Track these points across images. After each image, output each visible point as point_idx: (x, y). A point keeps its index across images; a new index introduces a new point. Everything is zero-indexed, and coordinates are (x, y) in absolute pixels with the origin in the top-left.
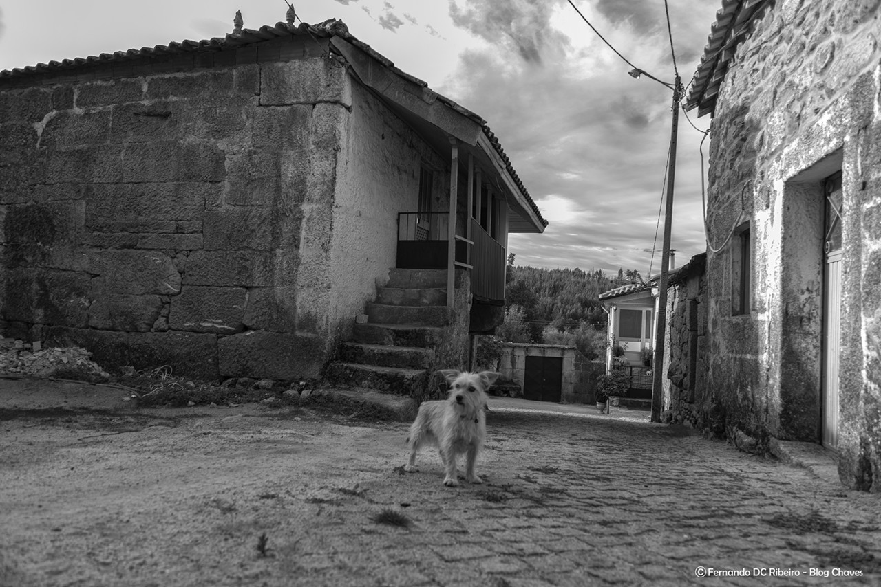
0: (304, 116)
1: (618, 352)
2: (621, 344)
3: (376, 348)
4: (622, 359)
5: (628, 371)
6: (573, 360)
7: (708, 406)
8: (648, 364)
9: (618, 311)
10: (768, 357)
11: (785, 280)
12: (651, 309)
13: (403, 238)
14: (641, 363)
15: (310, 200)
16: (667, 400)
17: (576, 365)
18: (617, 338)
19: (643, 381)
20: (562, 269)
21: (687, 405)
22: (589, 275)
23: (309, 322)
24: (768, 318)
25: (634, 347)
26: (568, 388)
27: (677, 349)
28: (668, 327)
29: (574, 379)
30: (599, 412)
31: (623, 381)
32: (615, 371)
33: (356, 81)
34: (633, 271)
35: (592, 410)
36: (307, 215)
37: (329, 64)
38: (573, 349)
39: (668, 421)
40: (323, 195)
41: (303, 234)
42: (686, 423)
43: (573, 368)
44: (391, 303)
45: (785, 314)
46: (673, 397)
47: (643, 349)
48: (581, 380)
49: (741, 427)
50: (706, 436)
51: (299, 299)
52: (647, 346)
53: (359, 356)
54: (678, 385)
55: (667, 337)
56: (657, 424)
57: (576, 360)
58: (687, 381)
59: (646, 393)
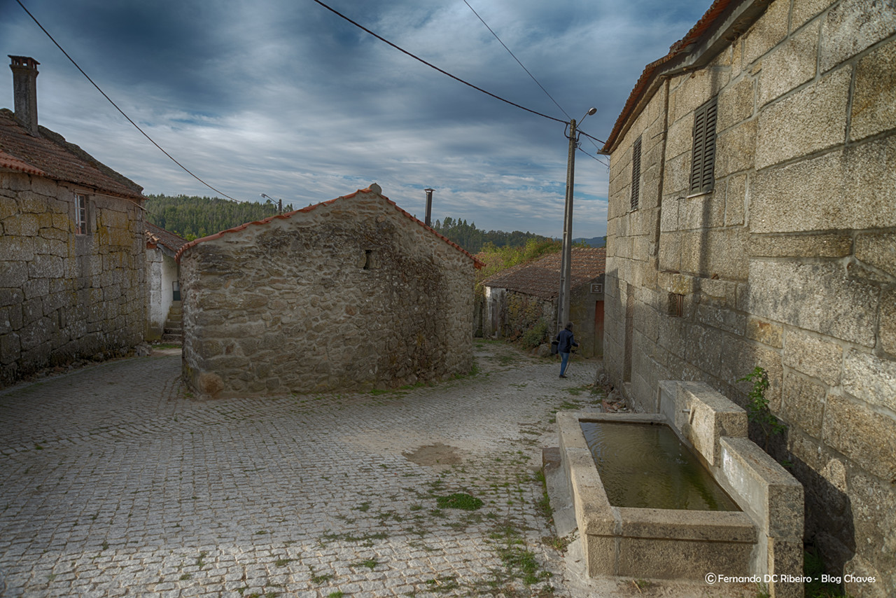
0: (149, 266)
3: (176, 329)
13: (175, 290)
15: (153, 290)
20: (253, 202)
23: (156, 324)
33: (164, 254)
36: (152, 294)
37: (157, 252)
40: (158, 288)
41: (151, 299)
44: (175, 314)
51: (152, 318)
53: (170, 332)
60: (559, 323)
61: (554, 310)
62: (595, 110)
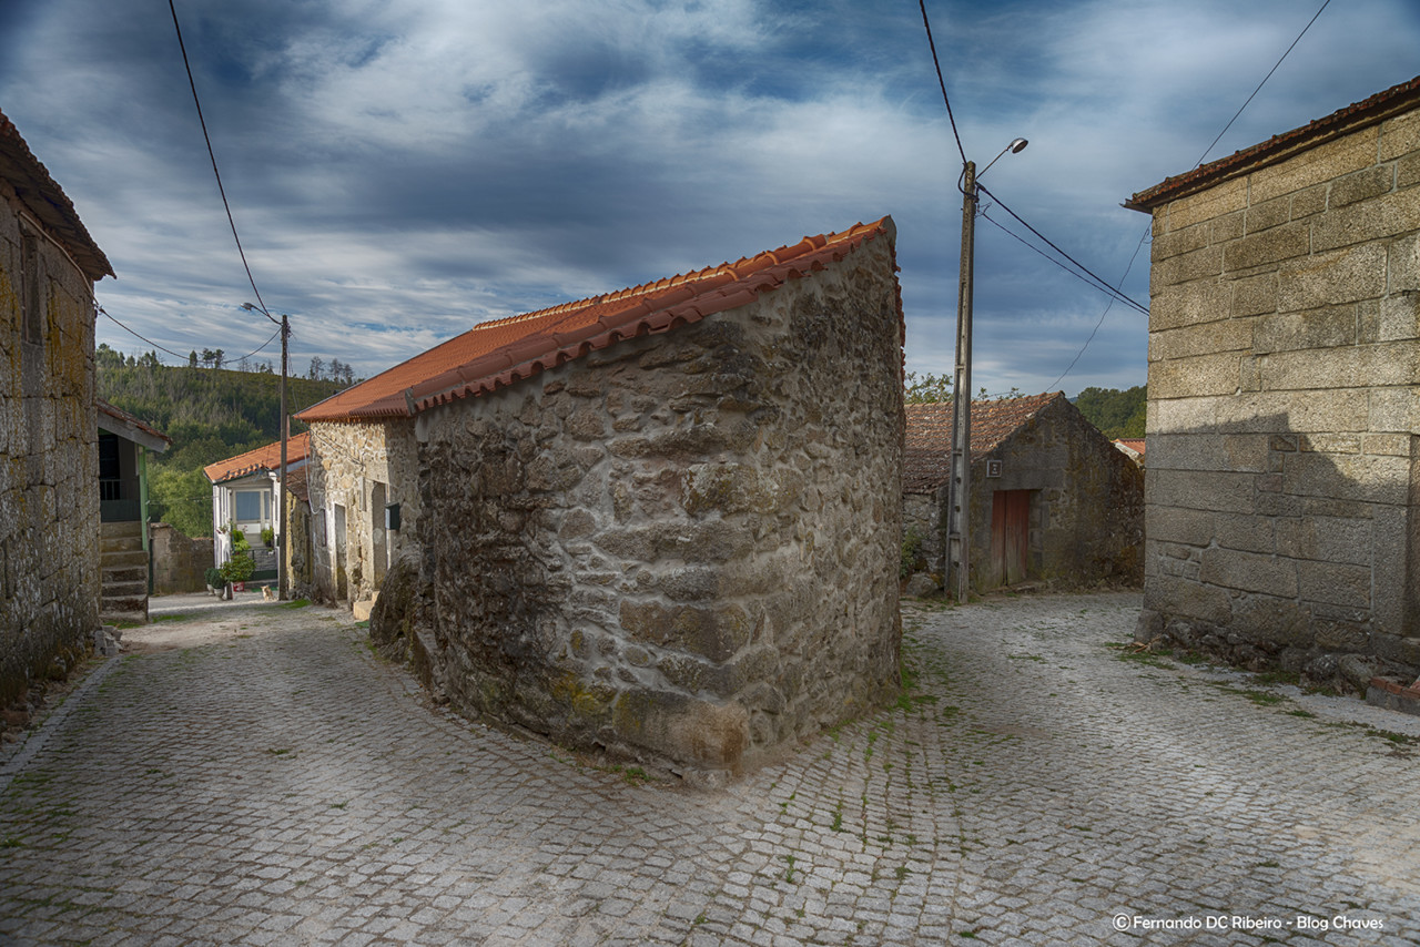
1: (236, 537)
2: (240, 528)
4: (243, 544)
5: (249, 555)
6: (168, 540)
7: (315, 588)
8: (269, 544)
9: (234, 494)
10: (333, 569)
11: (337, 541)
12: (268, 490)
14: (262, 544)
16: (291, 579)
17: (171, 547)
18: (235, 521)
19: (266, 562)
21: (306, 585)
22: (132, 359)
24: (333, 553)
25: (254, 529)
26: (164, 576)
27: (297, 543)
28: (288, 523)
29: (170, 564)
30: (217, 599)
31: (246, 566)
32: (237, 557)
34: (214, 350)
35: (207, 599)
38: (167, 527)
39: (293, 598)
42: (306, 597)
43: (168, 551)
45: (338, 553)
46: (296, 578)
47: (263, 530)
48: (180, 564)
49: (327, 597)
50: (315, 604)
52: (267, 527)
54: (299, 571)
55: (288, 529)
56: (285, 602)
57: (171, 540)
58: (305, 568)
59: (273, 574)
60: (951, 533)
61: (938, 510)
62: (1025, 143)
